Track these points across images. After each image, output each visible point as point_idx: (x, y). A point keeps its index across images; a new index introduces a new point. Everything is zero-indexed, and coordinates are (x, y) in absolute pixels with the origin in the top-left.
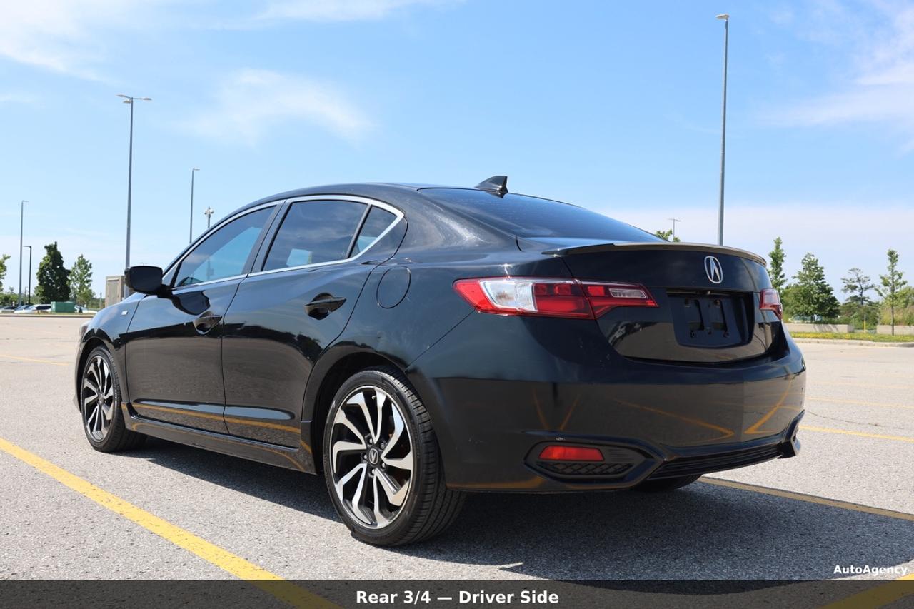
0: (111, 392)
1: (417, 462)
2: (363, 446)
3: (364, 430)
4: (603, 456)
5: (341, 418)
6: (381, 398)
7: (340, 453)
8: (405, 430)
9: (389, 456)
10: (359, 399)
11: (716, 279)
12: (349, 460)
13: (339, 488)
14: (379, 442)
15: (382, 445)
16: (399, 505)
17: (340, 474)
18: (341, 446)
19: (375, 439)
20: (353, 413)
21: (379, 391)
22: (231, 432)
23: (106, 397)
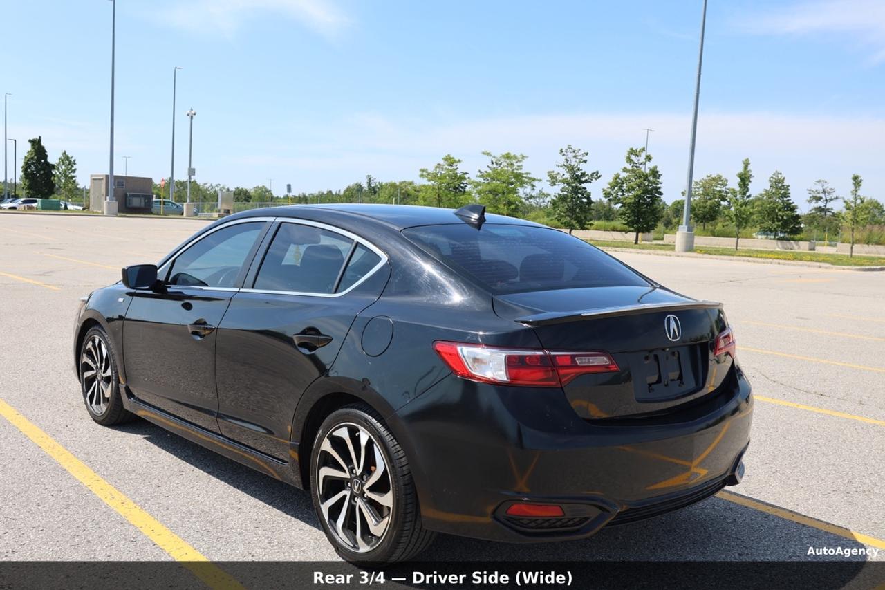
0: (109, 373)
1: (396, 501)
2: (347, 475)
3: (348, 460)
4: (564, 512)
5: (326, 446)
6: (364, 437)
7: (325, 477)
8: (385, 470)
9: (371, 489)
10: (343, 433)
11: (675, 336)
12: (334, 486)
13: (325, 508)
14: (362, 475)
15: (365, 477)
16: (380, 536)
17: (326, 497)
18: (326, 471)
19: (359, 471)
20: (338, 443)
21: (363, 431)
22: (223, 433)
23: (104, 375)
